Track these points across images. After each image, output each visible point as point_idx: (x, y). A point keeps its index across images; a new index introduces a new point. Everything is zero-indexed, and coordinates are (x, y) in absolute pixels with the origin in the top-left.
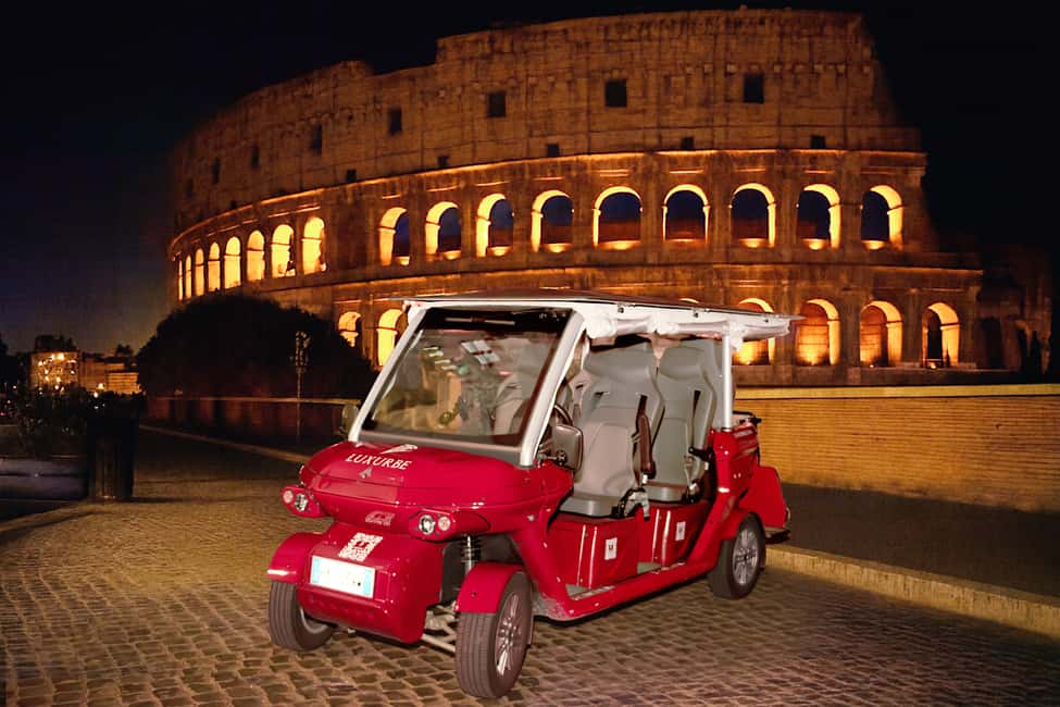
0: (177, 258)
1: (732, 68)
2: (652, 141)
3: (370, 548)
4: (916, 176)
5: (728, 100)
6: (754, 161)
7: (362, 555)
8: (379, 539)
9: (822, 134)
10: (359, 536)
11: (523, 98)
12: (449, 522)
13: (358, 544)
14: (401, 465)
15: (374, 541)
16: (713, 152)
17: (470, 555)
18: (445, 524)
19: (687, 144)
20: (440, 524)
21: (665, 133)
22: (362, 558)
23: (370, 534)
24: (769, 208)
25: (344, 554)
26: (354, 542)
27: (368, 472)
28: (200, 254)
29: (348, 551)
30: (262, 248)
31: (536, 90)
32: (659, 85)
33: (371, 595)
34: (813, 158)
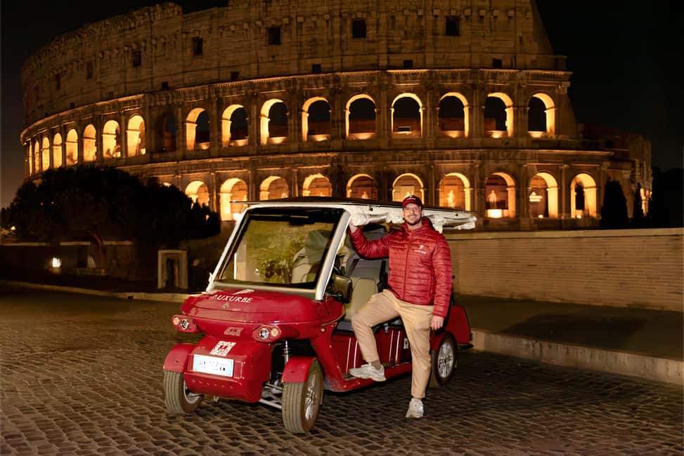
0: (28, 142)
1: (436, 12)
2: (383, 63)
3: (229, 349)
4: (564, 87)
5: (435, 34)
6: (454, 77)
7: (225, 353)
8: (233, 344)
9: (500, 58)
10: (221, 343)
11: (294, 31)
12: (277, 332)
13: (221, 347)
14: (246, 300)
15: (230, 345)
16: (425, 70)
17: (287, 352)
18: (275, 333)
19: (408, 65)
20: (272, 333)
21: (392, 57)
22: (225, 355)
23: (228, 341)
24: (464, 109)
25: (213, 352)
26: (218, 346)
27: (227, 304)
28: (46, 141)
29: (215, 351)
30: (94, 137)
31: (304, 26)
32: (388, 23)
33: (231, 376)
34: (494, 76)
